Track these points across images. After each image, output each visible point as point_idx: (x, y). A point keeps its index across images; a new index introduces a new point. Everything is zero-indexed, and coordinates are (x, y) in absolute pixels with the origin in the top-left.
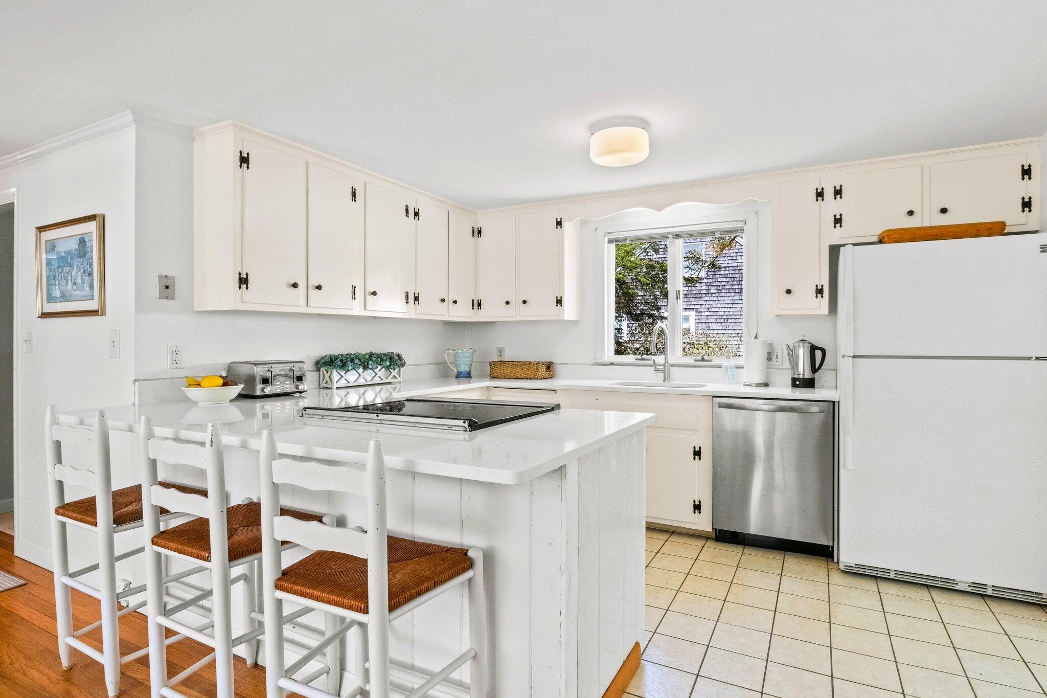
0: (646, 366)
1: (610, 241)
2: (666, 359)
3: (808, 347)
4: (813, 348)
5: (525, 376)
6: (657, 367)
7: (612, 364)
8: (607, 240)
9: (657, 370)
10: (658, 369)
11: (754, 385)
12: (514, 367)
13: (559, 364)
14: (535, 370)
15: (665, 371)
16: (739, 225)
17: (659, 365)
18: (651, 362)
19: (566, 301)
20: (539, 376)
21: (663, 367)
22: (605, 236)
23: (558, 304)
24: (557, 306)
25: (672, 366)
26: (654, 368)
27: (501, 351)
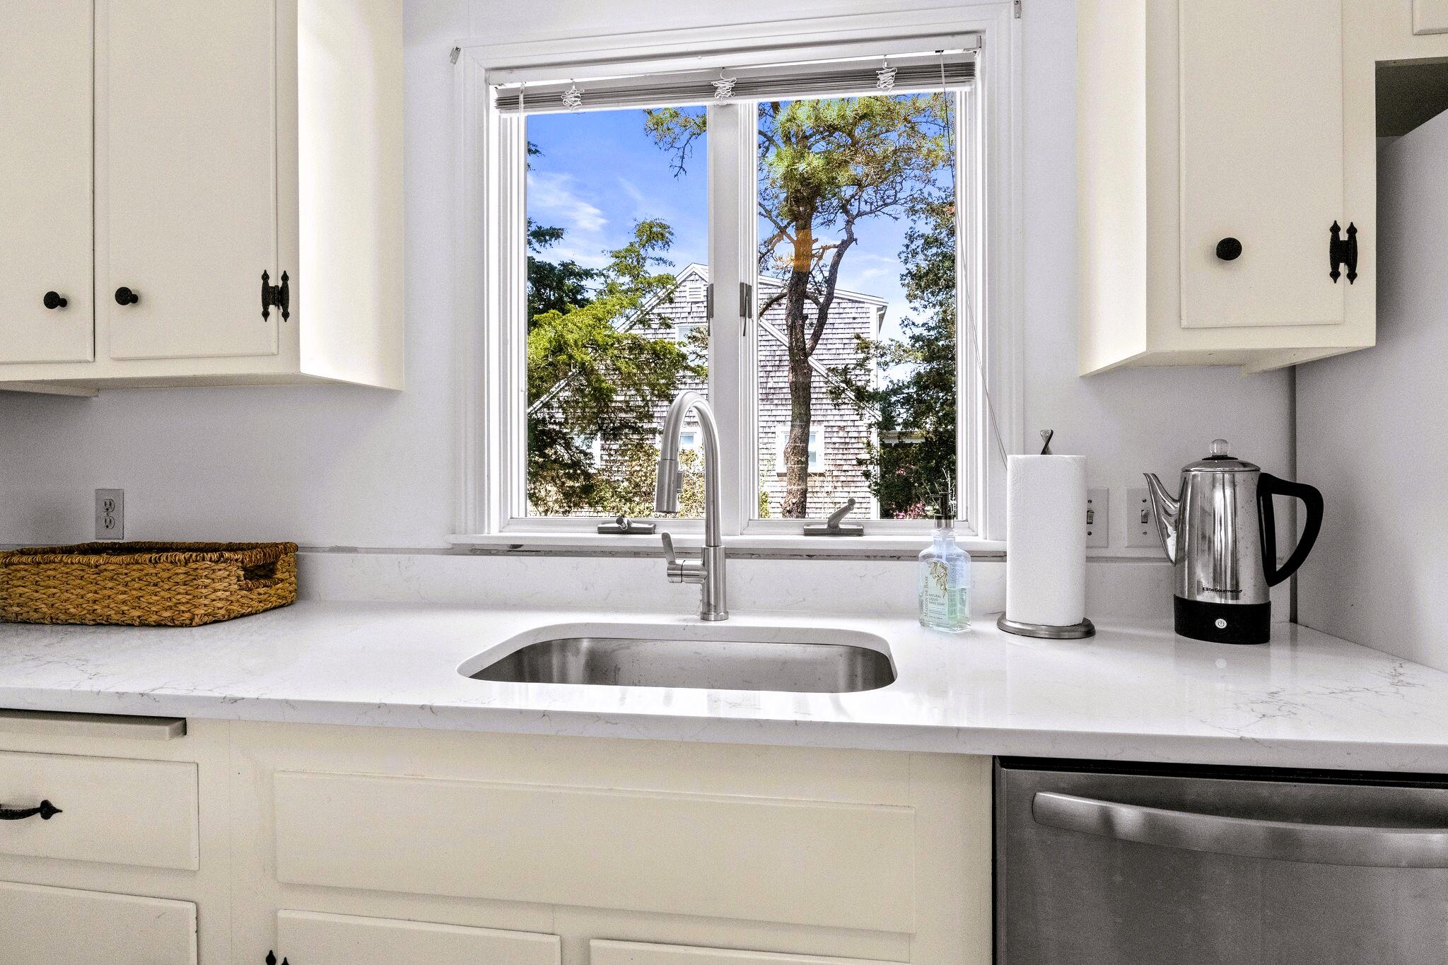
0: (636, 553)
1: (507, 102)
2: (712, 526)
3: (1247, 483)
4: (1267, 486)
5: (136, 613)
6: (679, 561)
7: (515, 549)
8: (494, 95)
9: (677, 573)
10: (682, 568)
11: (1043, 634)
12: (90, 575)
13: (323, 550)
14: (182, 589)
15: (707, 578)
16: (954, 51)
17: (686, 553)
18: (655, 540)
19: (306, 296)
20: (201, 611)
21: (698, 562)
22: (487, 83)
23: (272, 308)
24: (266, 314)
25: (732, 553)
26: (663, 563)
27: (109, 506)
